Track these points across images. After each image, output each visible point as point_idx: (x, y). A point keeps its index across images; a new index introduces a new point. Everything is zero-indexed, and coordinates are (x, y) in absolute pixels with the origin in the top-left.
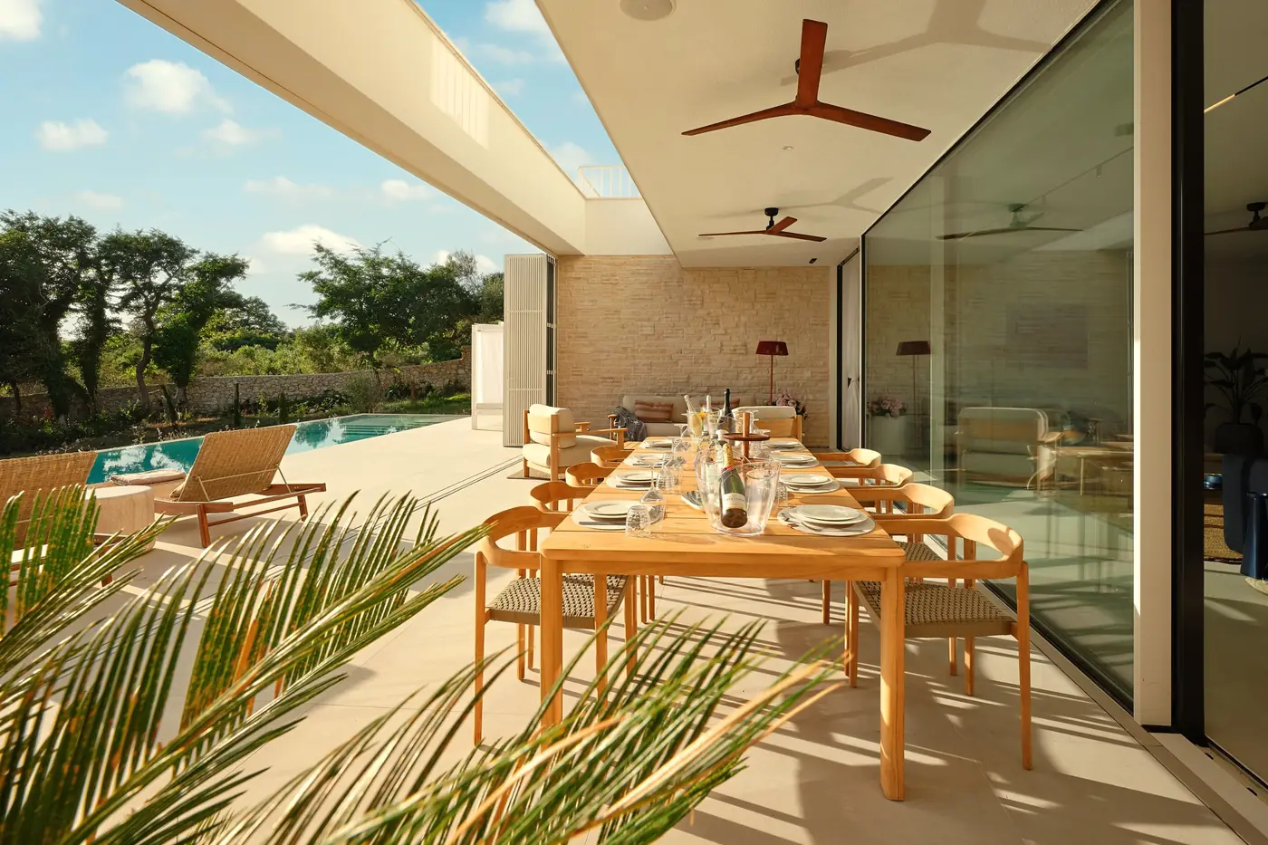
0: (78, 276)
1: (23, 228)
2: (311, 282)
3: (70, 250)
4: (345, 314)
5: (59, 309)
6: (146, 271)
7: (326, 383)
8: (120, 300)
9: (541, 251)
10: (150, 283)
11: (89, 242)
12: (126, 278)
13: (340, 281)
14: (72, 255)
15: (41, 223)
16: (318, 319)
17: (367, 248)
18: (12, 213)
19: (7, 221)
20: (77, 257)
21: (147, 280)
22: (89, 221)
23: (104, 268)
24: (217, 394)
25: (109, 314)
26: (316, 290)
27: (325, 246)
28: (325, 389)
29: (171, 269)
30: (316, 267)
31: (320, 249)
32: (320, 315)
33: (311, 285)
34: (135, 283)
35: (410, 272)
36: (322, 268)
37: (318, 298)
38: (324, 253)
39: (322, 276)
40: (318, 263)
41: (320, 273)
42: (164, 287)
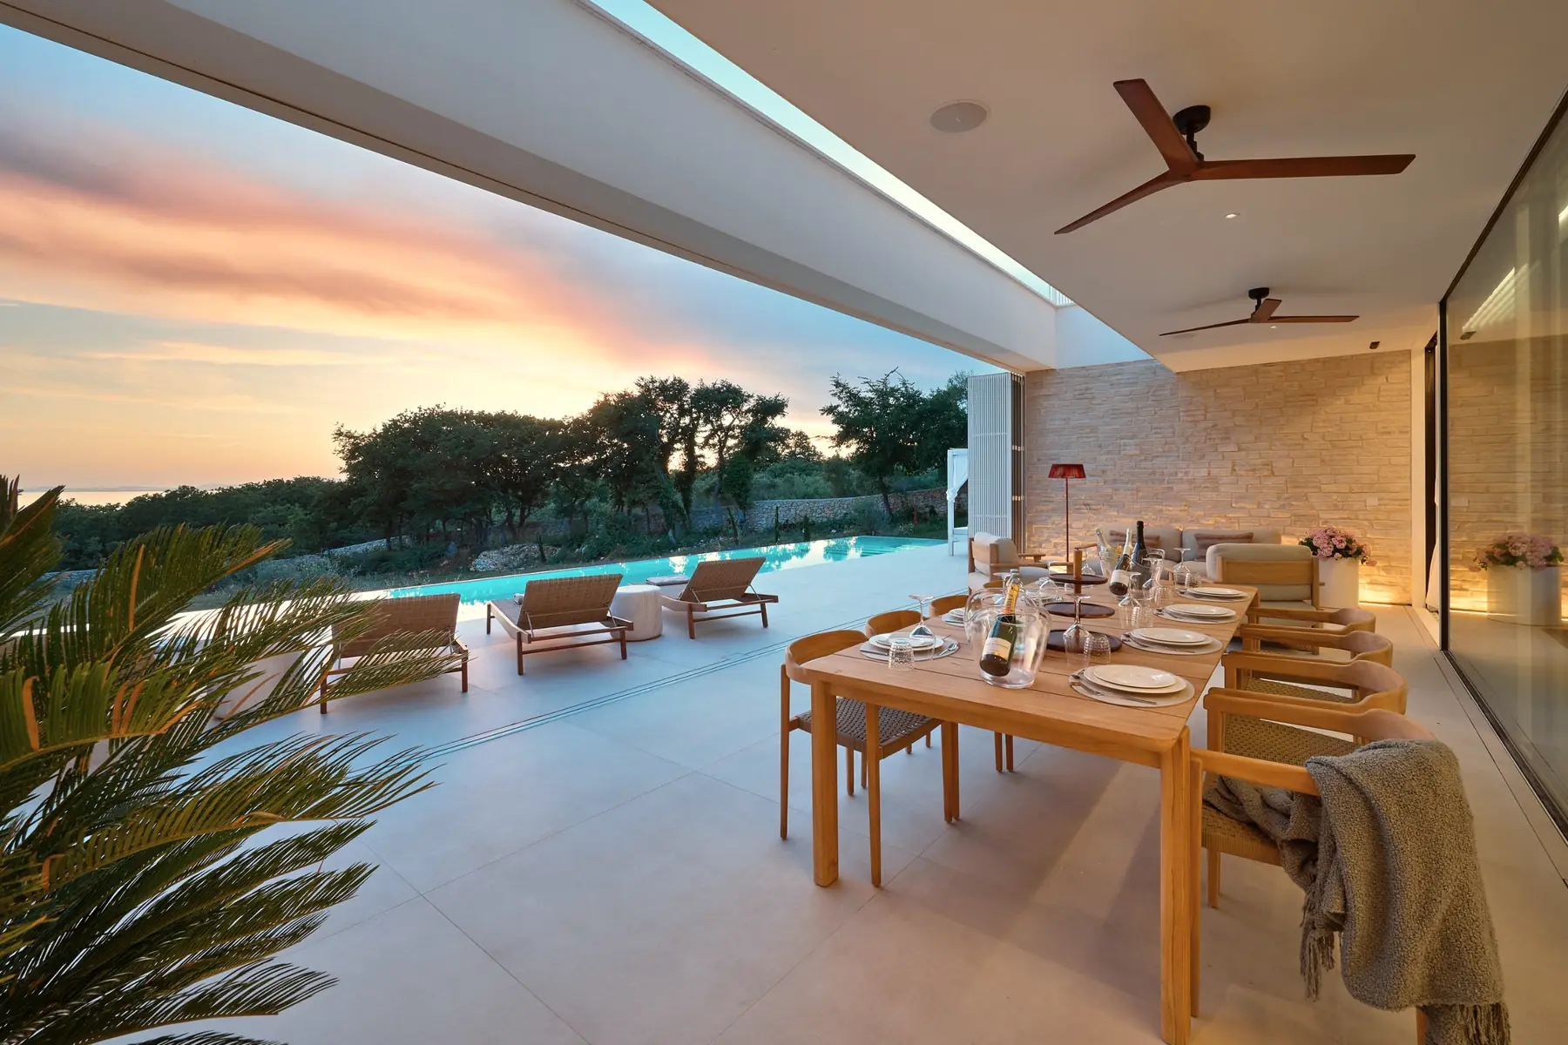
0: (679, 422)
1: (649, 390)
2: (831, 415)
3: (673, 403)
4: (858, 443)
5: (668, 450)
6: (719, 416)
7: (845, 506)
8: (703, 440)
9: (1004, 371)
10: (721, 424)
11: (685, 395)
12: (707, 421)
13: (854, 413)
14: (675, 406)
15: (657, 384)
16: (837, 448)
17: (876, 378)
18: (642, 379)
19: (640, 385)
20: (678, 409)
21: (719, 423)
22: (685, 380)
23: (695, 415)
24: (766, 515)
25: (698, 451)
26: (834, 422)
27: (842, 382)
28: (845, 512)
29: (734, 412)
30: (836, 401)
31: (838, 384)
32: (839, 445)
33: (831, 418)
34: (712, 425)
35: (912, 398)
36: (840, 402)
37: (836, 429)
38: (841, 388)
39: (840, 409)
40: (836, 399)
41: (838, 406)
42: (731, 428)
